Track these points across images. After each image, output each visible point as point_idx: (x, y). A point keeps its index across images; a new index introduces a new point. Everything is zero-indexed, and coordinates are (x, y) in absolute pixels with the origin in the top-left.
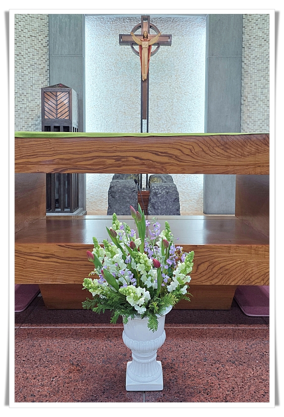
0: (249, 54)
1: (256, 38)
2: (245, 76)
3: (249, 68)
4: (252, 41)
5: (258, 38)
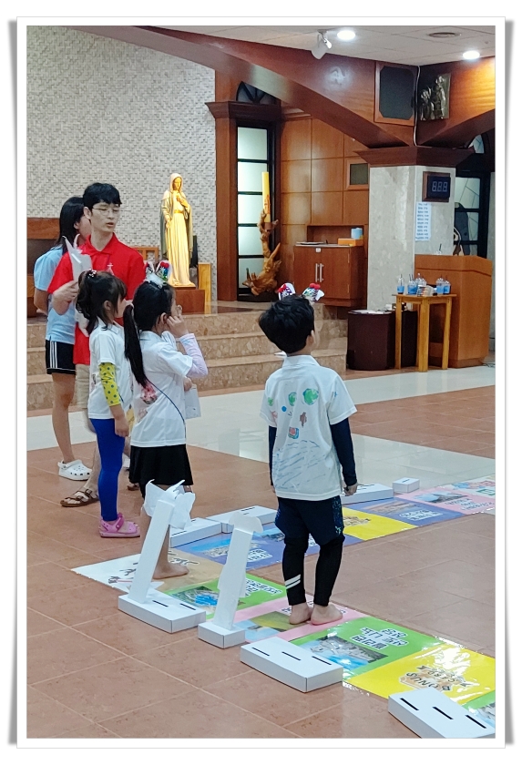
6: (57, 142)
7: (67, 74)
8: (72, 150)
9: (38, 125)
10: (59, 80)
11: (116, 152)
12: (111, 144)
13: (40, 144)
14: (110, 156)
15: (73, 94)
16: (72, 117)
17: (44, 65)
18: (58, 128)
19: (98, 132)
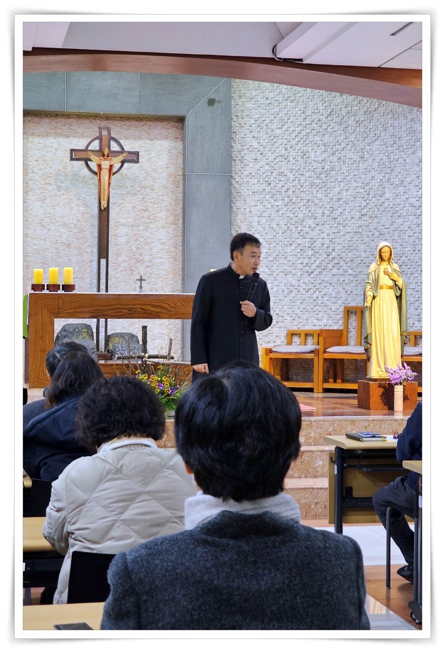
0: (242, 170)
1: (251, 149)
2: (238, 199)
3: (242, 188)
4: (245, 152)
5: (253, 150)
6: (338, 212)
7: (352, 138)
8: (353, 221)
9: (319, 196)
10: (343, 145)
11: (400, 220)
12: (397, 212)
13: (319, 216)
14: (395, 225)
15: (358, 159)
16: (355, 184)
17: (329, 130)
18: (339, 197)
19: (382, 199)
